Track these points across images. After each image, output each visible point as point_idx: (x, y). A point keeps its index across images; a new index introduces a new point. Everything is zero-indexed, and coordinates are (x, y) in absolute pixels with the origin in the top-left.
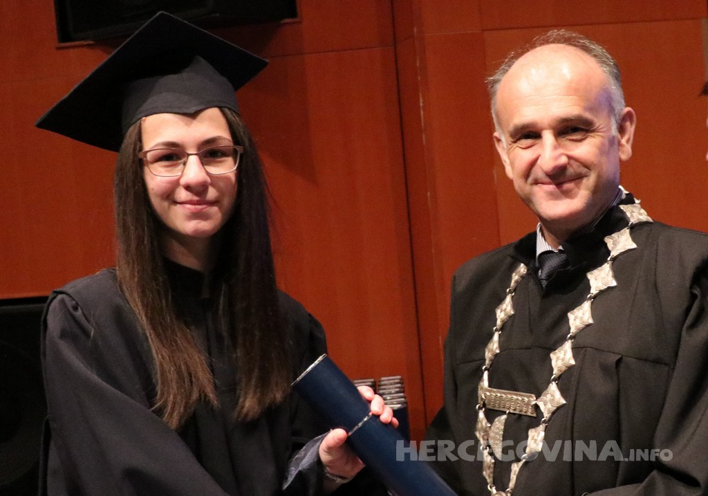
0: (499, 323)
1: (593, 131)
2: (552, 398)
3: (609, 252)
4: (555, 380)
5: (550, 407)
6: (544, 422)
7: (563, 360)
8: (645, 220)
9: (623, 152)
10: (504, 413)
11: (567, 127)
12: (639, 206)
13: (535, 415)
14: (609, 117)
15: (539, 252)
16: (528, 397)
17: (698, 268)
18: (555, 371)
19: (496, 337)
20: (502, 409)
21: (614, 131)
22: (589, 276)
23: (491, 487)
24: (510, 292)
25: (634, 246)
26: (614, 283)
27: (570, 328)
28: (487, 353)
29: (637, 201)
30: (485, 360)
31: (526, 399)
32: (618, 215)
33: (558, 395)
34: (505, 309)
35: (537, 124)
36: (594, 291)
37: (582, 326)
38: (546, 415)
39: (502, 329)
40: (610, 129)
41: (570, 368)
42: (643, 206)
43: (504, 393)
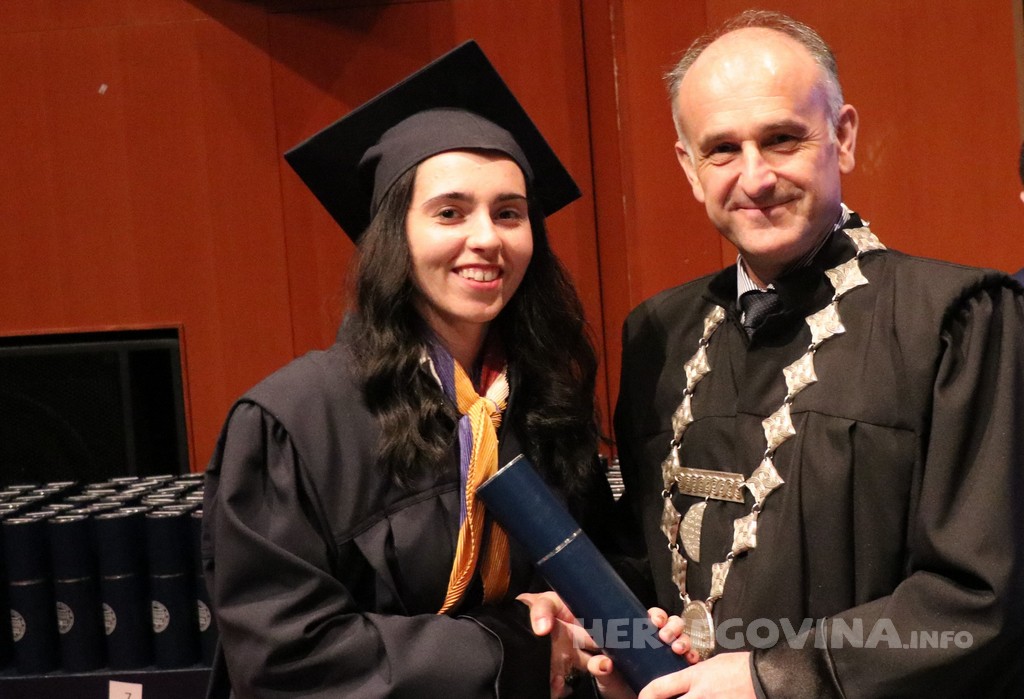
0: (690, 383)
1: (807, 139)
2: (766, 478)
3: (832, 290)
4: (769, 455)
5: (764, 488)
6: (757, 509)
7: (780, 429)
8: (877, 248)
9: (844, 162)
10: (703, 499)
11: (773, 136)
12: (868, 230)
13: (742, 501)
14: (825, 119)
15: (741, 290)
16: (735, 478)
17: (949, 310)
18: (770, 444)
19: (687, 402)
20: (699, 495)
21: (832, 138)
22: (809, 320)
23: (683, 596)
24: (703, 343)
25: (865, 281)
26: (841, 329)
27: (786, 389)
28: (674, 423)
29: (864, 223)
30: (672, 432)
31: (732, 480)
32: (841, 241)
33: (773, 473)
34: (698, 366)
35: (734, 133)
36: (816, 340)
37: (803, 385)
38: (759, 500)
39: (694, 391)
40: (827, 135)
41: (789, 439)
42: (873, 229)
43: (704, 474)
